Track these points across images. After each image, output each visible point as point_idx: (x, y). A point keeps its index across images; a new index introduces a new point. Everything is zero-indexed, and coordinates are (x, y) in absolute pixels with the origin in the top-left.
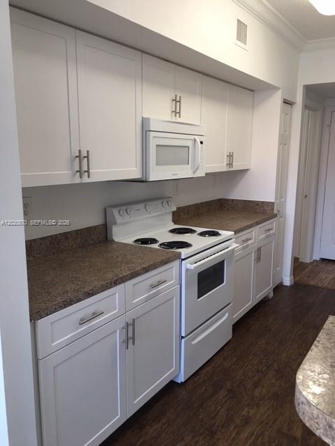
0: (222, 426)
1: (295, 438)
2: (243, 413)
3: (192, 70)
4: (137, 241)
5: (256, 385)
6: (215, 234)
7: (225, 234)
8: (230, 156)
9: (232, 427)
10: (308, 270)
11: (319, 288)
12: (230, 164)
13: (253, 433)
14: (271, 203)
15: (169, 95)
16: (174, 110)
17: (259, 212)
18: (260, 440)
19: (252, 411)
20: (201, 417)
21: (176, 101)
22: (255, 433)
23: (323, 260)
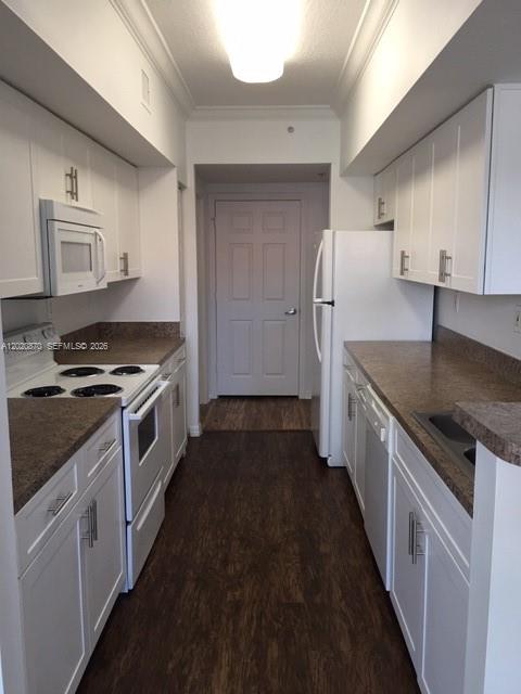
0: (213, 623)
1: (299, 604)
2: (228, 599)
3: (80, 130)
4: (27, 393)
5: (225, 562)
6: (137, 370)
7: (150, 369)
8: (125, 258)
9: (224, 620)
10: (209, 412)
11: (234, 432)
12: (125, 271)
13: (252, 617)
14: (176, 323)
15: (62, 168)
16: (69, 189)
17: (158, 337)
18: (263, 621)
19: (237, 594)
20: (179, 621)
21: (72, 176)
22: (254, 615)
23: (220, 397)
